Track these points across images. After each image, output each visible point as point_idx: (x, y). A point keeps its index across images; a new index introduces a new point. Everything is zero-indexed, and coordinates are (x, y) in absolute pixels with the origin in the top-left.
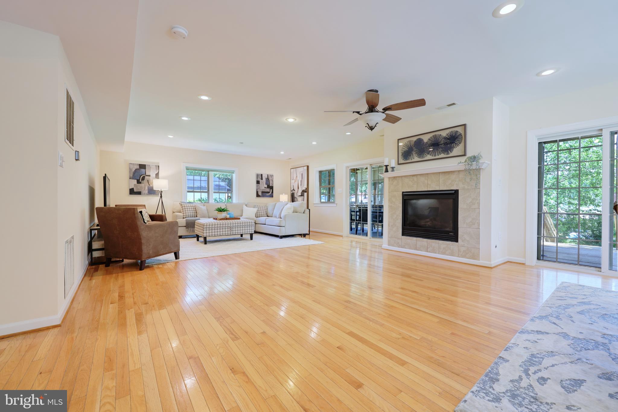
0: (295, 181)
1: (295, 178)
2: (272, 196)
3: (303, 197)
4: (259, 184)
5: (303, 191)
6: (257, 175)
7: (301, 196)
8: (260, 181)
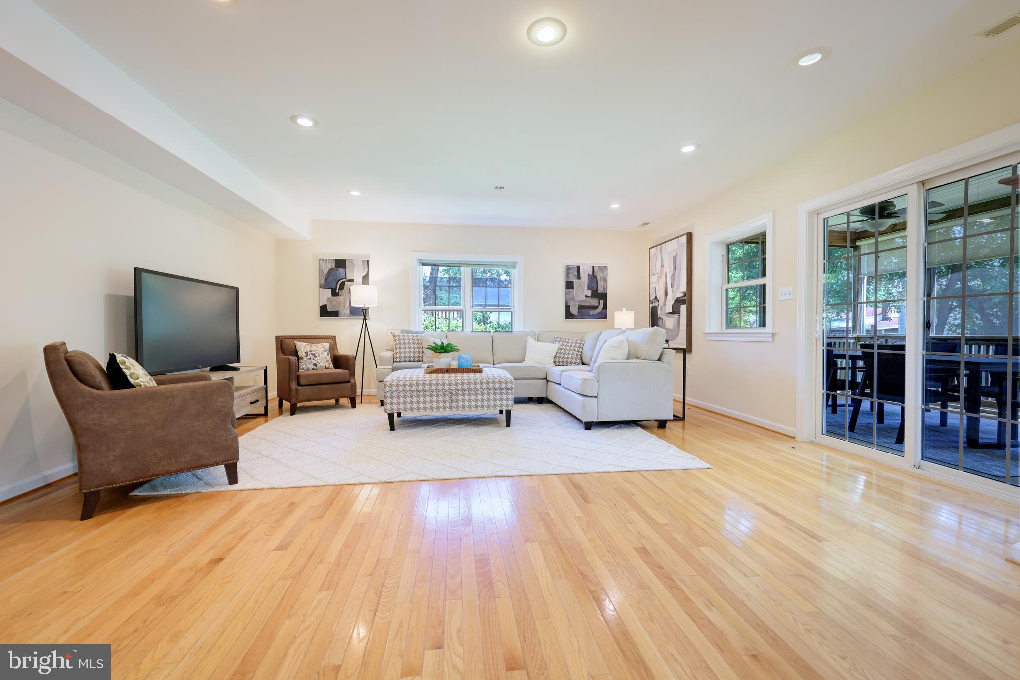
0: (659, 278)
1: (658, 271)
2: (603, 315)
3: (676, 316)
4: (571, 290)
5: (679, 302)
6: (568, 269)
7: (673, 313)
8: (575, 281)
